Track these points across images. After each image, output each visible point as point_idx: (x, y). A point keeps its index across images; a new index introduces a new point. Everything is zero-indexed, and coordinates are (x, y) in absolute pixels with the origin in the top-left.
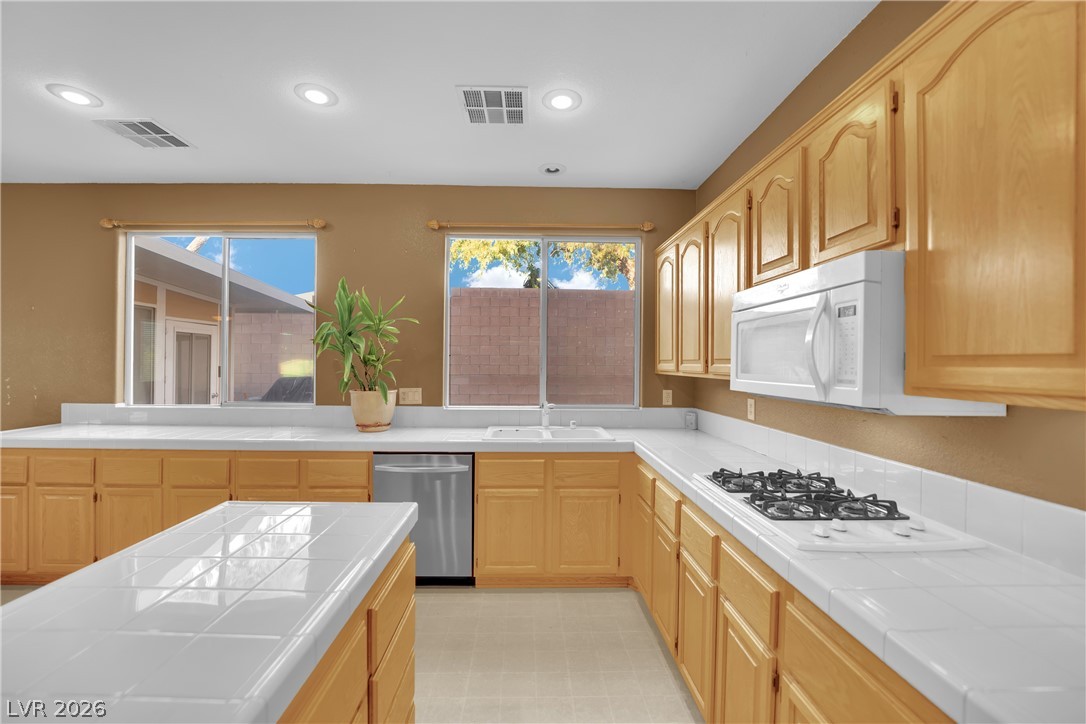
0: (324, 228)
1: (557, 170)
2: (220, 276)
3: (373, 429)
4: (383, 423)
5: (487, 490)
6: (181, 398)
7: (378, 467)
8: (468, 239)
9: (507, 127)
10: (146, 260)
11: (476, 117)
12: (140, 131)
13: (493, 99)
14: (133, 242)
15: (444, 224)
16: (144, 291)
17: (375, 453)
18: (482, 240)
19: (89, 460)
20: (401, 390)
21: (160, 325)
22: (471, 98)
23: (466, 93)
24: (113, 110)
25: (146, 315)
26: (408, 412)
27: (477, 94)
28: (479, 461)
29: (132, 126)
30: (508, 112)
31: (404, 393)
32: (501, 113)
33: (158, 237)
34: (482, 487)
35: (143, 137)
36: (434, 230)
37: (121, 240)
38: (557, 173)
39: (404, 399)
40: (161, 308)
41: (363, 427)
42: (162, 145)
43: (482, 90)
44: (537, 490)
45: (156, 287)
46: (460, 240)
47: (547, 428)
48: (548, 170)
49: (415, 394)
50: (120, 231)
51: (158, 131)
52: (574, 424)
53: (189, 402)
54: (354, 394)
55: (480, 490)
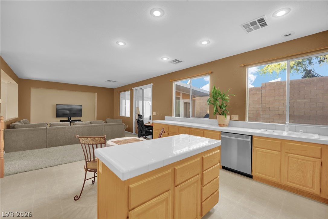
0: (211, 73)
1: (290, 34)
2: (190, 88)
3: (223, 126)
4: (226, 124)
5: (257, 148)
6: (185, 116)
7: (222, 136)
8: (270, 64)
9: (261, 29)
10: (178, 87)
11: (249, 31)
12: (175, 61)
13: (253, 24)
14: (175, 83)
15: (246, 64)
16: (177, 93)
17: (222, 132)
18: (277, 63)
19: (168, 127)
20: (232, 116)
21: (181, 101)
22: (246, 27)
23: (244, 26)
24: (171, 59)
25: (178, 98)
26: (233, 122)
27: (247, 25)
28: (254, 139)
29: (173, 61)
30: (260, 25)
31: (233, 117)
32: (258, 26)
33: (179, 82)
34: (255, 147)
35: (175, 62)
36: (243, 67)
37: (173, 83)
38: (291, 35)
39: (233, 118)
40: (181, 97)
41: (220, 125)
42: (178, 63)
43: (249, 23)
44: (277, 152)
45: (180, 93)
46: (267, 65)
47: (287, 131)
48: (286, 35)
49: (236, 117)
50: (173, 82)
51: (177, 60)
52: (301, 131)
53: (186, 117)
54: (218, 116)
55: (255, 148)
